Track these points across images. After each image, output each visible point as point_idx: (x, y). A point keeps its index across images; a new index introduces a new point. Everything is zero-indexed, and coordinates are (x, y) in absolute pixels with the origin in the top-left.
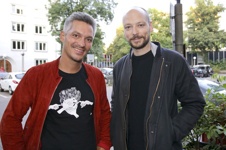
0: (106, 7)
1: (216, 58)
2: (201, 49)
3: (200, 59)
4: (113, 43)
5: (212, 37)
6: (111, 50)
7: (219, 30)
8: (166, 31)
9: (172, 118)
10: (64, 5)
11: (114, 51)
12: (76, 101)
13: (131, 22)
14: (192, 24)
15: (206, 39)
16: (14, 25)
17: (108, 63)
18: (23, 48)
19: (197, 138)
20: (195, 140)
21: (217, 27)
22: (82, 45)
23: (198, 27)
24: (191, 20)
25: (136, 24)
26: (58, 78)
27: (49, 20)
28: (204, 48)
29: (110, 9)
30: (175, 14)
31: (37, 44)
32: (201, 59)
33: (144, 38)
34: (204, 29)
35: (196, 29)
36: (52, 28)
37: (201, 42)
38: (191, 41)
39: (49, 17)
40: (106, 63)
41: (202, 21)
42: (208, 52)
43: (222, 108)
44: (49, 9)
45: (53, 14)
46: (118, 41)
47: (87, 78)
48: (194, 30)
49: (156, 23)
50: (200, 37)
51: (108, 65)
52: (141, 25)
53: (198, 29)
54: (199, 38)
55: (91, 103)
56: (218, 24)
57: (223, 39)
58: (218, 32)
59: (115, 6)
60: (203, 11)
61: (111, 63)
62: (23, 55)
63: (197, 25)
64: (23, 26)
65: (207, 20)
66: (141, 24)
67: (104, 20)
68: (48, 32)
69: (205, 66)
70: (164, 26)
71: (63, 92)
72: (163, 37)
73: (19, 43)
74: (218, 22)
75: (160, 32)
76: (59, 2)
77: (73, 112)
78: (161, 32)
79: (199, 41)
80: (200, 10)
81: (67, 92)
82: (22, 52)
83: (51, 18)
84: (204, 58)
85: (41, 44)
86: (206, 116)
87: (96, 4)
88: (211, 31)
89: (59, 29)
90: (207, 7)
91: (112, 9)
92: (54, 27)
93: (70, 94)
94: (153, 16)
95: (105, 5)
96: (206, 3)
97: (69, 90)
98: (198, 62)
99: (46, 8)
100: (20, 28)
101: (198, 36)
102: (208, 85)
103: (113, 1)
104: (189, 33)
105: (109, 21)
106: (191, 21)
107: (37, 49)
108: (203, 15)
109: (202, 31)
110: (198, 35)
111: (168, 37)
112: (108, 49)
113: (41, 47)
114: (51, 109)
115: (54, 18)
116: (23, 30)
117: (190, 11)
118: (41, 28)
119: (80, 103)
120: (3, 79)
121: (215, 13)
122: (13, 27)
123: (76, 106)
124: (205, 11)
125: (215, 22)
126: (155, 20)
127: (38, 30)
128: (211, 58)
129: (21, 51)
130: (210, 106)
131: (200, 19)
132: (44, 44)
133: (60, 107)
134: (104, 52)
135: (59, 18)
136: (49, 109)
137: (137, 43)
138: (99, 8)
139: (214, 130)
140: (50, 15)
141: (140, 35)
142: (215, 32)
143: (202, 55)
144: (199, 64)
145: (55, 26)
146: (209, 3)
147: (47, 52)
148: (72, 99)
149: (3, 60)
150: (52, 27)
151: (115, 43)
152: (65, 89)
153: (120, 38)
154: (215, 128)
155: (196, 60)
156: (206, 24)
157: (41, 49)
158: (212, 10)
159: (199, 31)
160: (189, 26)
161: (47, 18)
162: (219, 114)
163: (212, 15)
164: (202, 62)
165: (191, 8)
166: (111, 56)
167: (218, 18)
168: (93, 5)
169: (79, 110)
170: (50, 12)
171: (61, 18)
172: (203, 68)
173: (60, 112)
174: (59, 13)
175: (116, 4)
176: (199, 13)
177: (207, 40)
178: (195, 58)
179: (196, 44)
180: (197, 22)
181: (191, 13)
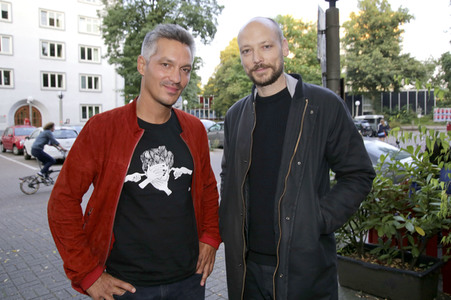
0: (204, 14)
1: (395, 103)
2: (368, 88)
3: (367, 105)
4: (214, 77)
5: (387, 67)
6: (212, 88)
7: (400, 55)
8: (308, 56)
9: (320, 197)
10: (130, 10)
11: (216, 90)
12: (166, 168)
13: (251, 43)
14: (353, 44)
15: (377, 69)
16: (45, 45)
17: (206, 112)
18: (60, 86)
19: (361, 237)
20: (358, 240)
21: (397, 49)
22: (176, 80)
23: (364, 49)
24: (353, 36)
25: (259, 44)
26: (138, 132)
27: (104, 37)
28: (375, 86)
29: (210, 16)
30: (327, 25)
31: (83, 78)
32: (369, 105)
33: (273, 68)
34: (374, 53)
35: (360, 52)
36: (109, 51)
37: (369, 76)
38: (352, 73)
39: (105, 31)
40: (202, 112)
41: (372, 38)
42: (380, 93)
43: (404, 186)
44: (105, 18)
45: (111, 26)
46: (224, 73)
47: (182, 131)
48: (357, 55)
49: (291, 41)
50: (368, 65)
51: (207, 115)
52: (267, 47)
53: (365, 53)
54: (365, 67)
55: (190, 172)
56: (400, 44)
57: (406, 70)
58: (398, 58)
59: (218, 11)
60: (373, 21)
61: (211, 112)
62: (61, 97)
63: (362, 46)
64: (60, 48)
65: (379, 37)
66: (267, 44)
67: (199, 37)
68: (102, 57)
69: (376, 117)
70: (304, 47)
71: (147, 154)
72: (303, 67)
73: (53, 77)
74: (399, 41)
75: (297, 57)
76: (121, 6)
77: (163, 186)
78: (300, 57)
79: (365, 74)
80: (368, 19)
81: (152, 154)
82: (59, 93)
83: (107, 33)
84: (374, 104)
85: (90, 79)
86: (377, 200)
87: (185, 8)
88: (386, 55)
89: (121, 52)
90: (381, 14)
91: (214, 16)
92: (113, 49)
93: (157, 157)
94: (286, 30)
95: (202, 10)
96: (378, 6)
97: (156, 151)
98: (364, 111)
99: (99, 15)
100: (55, 50)
101: (363, 64)
102: (381, 149)
103: (215, 3)
104: (349, 59)
105: (208, 38)
106: (351, 38)
107: (84, 86)
108: (372, 28)
109: (371, 56)
110: (364, 62)
111: (312, 67)
112: (206, 87)
113: (91, 83)
114: (129, 182)
115: (113, 33)
116: (59, 54)
117: (350, 20)
118: (90, 51)
119: (173, 172)
120: (29, 138)
121: (394, 24)
122: (44, 50)
123: (167, 176)
124: (377, 21)
125: (394, 40)
126: (289, 36)
127: (86, 54)
128: (386, 103)
129: (57, 91)
130: (384, 183)
131: (367, 35)
132: (96, 79)
133: (144, 178)
134: (199, 93)
135: (122, 33)
136: (126, 181)
137: (262, 75)
138: (190, 15)
139: (390, 223)
140: (106, 27)
141: (266, 63)
142: (394, 58)
143: (371, 98)
144: (365, 114)
145: (115, 47)
146: (383, 6)
147: (101, 92)
148: (161, 164)
149: (28, 106)
150: (109, 48)
151: (218, 77)
152: (149, 148)
153: (226, 67)
154: (391, 219)
155: (360, 106)
156: (378, 44)
157: (90, 87)
158: (388, 19)
159: (367, 57)
160: (348, 47)
161: (100, 33)
162: (398, 197)
163: (389, 28)
164: (371, 110)
165: (353, 15)
166: (211, 99)
167: (399, 33)
168: (180, 10)
169: (172, 182)
170: (105, 23)
171: (125, 32)
172: (371, 121)
173: (143, 185)
174: (121, 24)
175: (221, 8)
176: (366, 23)
177: (379, 72)
178: (358, 103)
179: (361, 79)
180: (362, 39)
181: (352, 24)
